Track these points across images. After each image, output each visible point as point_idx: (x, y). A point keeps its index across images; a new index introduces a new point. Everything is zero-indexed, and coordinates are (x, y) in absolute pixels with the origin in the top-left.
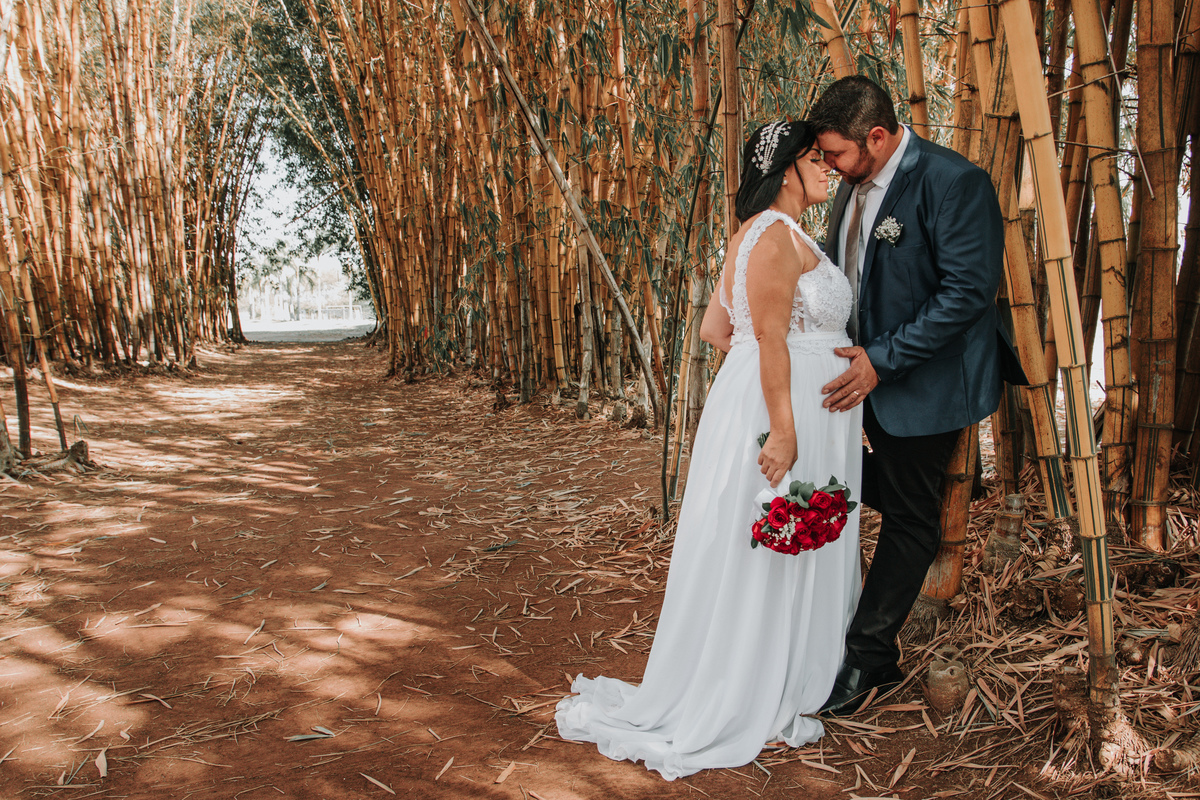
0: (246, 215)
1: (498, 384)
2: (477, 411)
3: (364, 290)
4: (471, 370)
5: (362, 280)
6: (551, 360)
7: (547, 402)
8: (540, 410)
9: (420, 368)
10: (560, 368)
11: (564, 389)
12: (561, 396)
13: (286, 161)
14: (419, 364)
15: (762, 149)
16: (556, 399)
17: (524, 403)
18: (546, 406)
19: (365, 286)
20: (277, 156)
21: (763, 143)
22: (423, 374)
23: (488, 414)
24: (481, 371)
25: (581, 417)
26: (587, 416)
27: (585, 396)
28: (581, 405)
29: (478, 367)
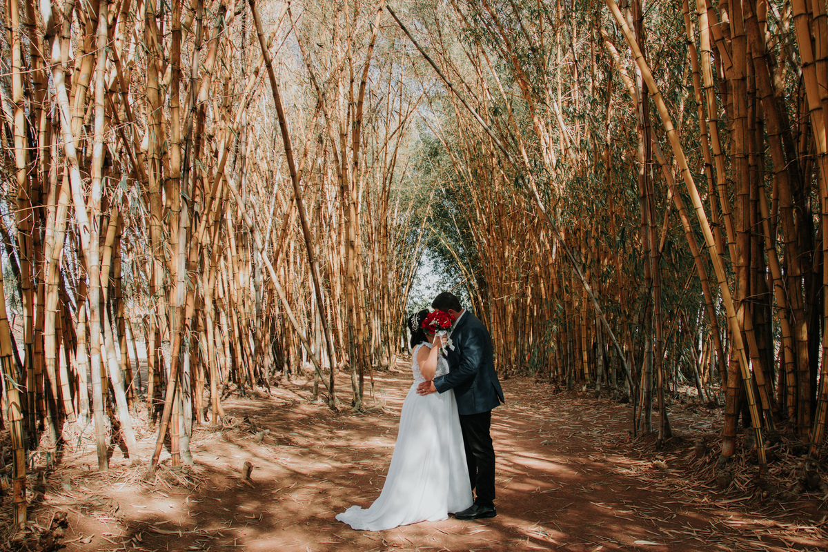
1: (553, 381)
6: (582, 370)
7: (580, 390)
8: (576, 393)
10: (586, 374)
11: (588, 384)
12: (587, 387)
16: (584, 389)
17: (568, 390)
18: (579, 392)
22: (512, 375)
23: (551, 395)
24: (542, 374)
25: (597, 397)
26: (600, 397)
27: (598, 388)
28: (597, 391)
29: (540, 372)
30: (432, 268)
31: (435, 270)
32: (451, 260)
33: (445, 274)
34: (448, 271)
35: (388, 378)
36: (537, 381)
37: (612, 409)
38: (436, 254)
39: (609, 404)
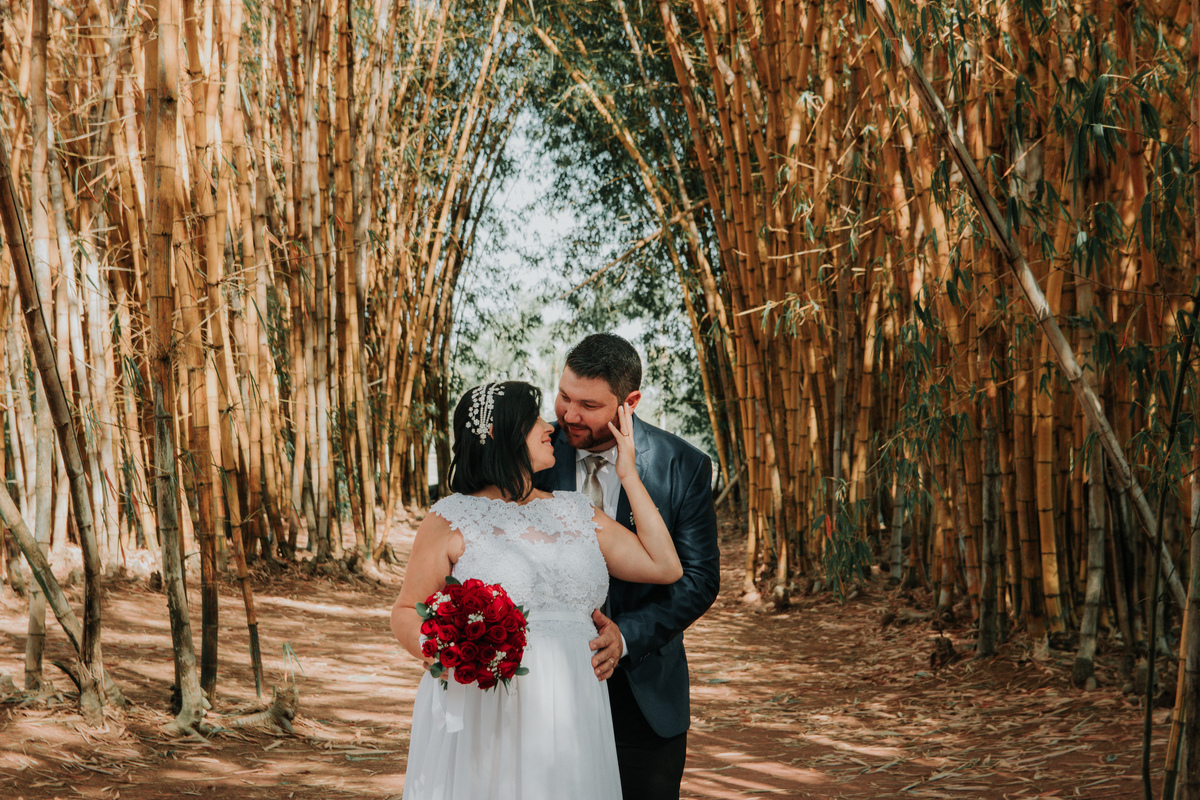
0: (473, 263)
1: (946, 619)
2: (899, 665)
3: (693, 412)
4: (899, 590)
5: (691, 392)
6: (1037, 581)
7: (1025, 656)
8: (1010, 668)
9: (804, 581)
10: (1051, 596)
11: (1058, 634)
12: (1052, 645)
13: (556, 153)
14: (803, 574)
15: (476, 412)
16: (1041, 651)
17: (985, 655)
18: (1021, 663)
19: (697, 406)
20: (539, 145)
21: (476, 405)
22: (809, 593)
23: (921, 672)
24: (918, 592)
25: (1081, 684)
26: (1091, 683)
27: (1089, 648)
28: (1082, 663)
29: (912, 584)
30: (548, 182)
31: (561, 188)
32: (620, 157)
33: (598, 208)
34: (607, 194)
35: (370, 604)
36: (888, 620)
37: (1118, 728)
38: (565, 131)
39: (1117, 709)
